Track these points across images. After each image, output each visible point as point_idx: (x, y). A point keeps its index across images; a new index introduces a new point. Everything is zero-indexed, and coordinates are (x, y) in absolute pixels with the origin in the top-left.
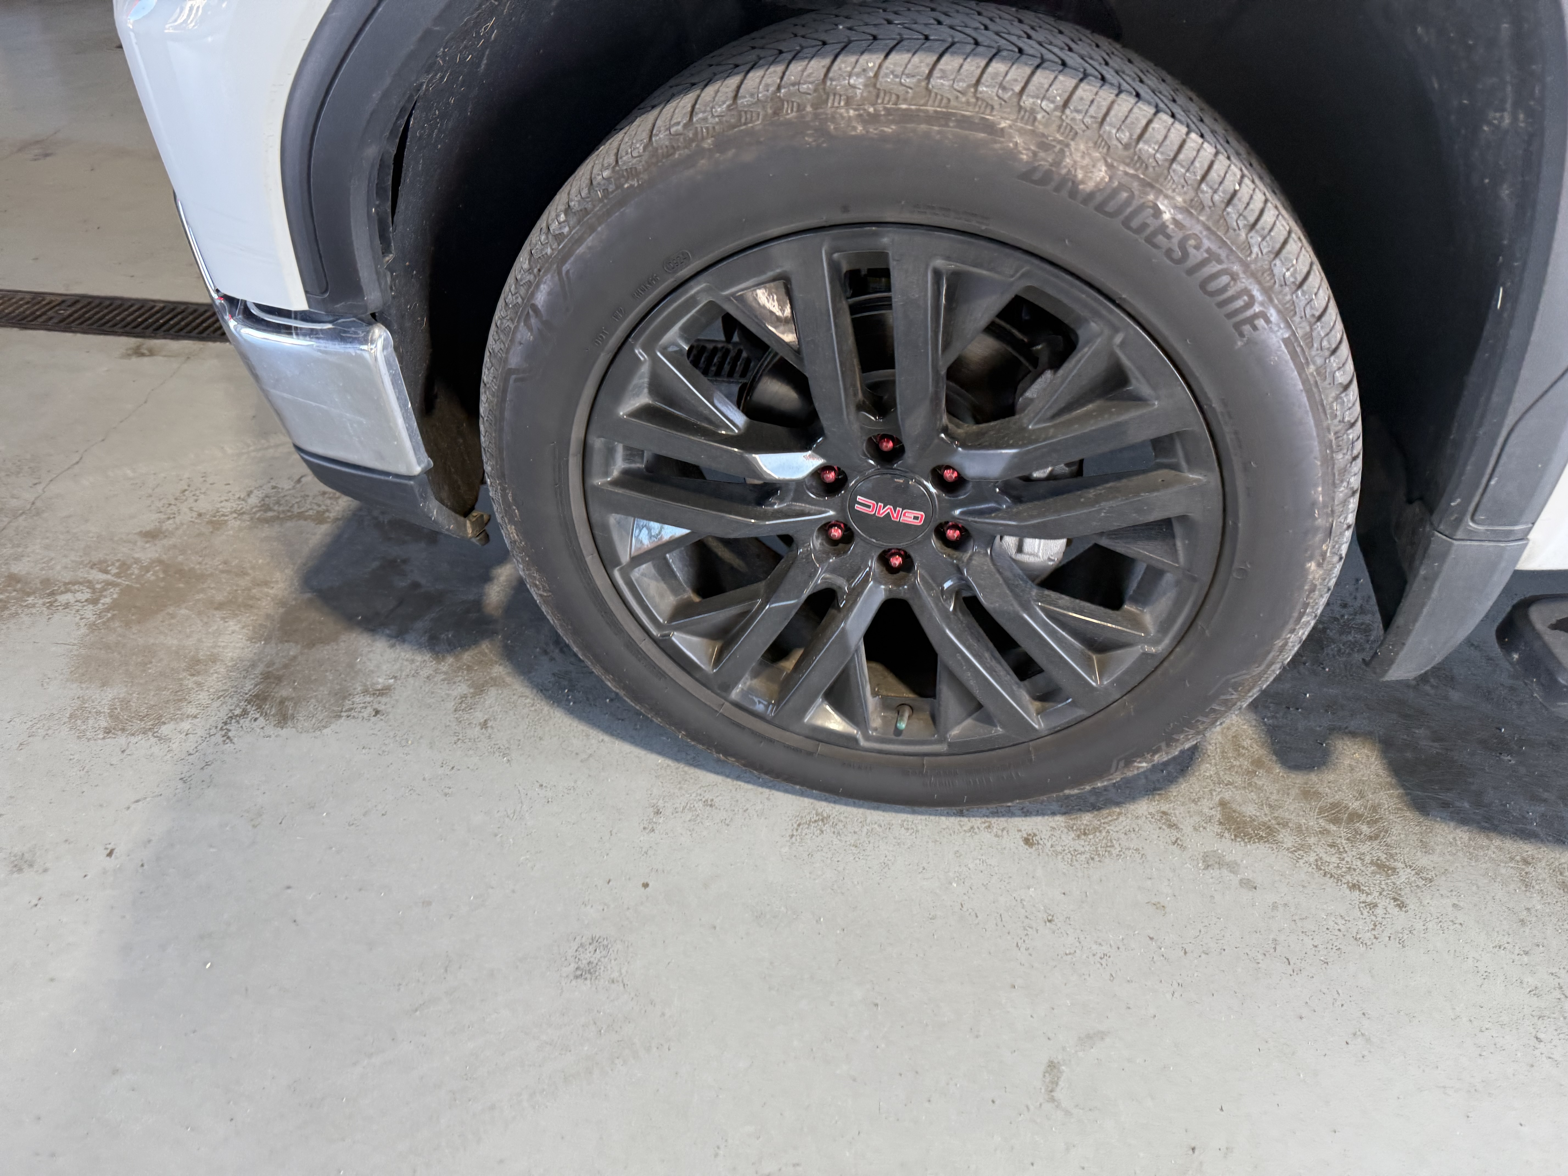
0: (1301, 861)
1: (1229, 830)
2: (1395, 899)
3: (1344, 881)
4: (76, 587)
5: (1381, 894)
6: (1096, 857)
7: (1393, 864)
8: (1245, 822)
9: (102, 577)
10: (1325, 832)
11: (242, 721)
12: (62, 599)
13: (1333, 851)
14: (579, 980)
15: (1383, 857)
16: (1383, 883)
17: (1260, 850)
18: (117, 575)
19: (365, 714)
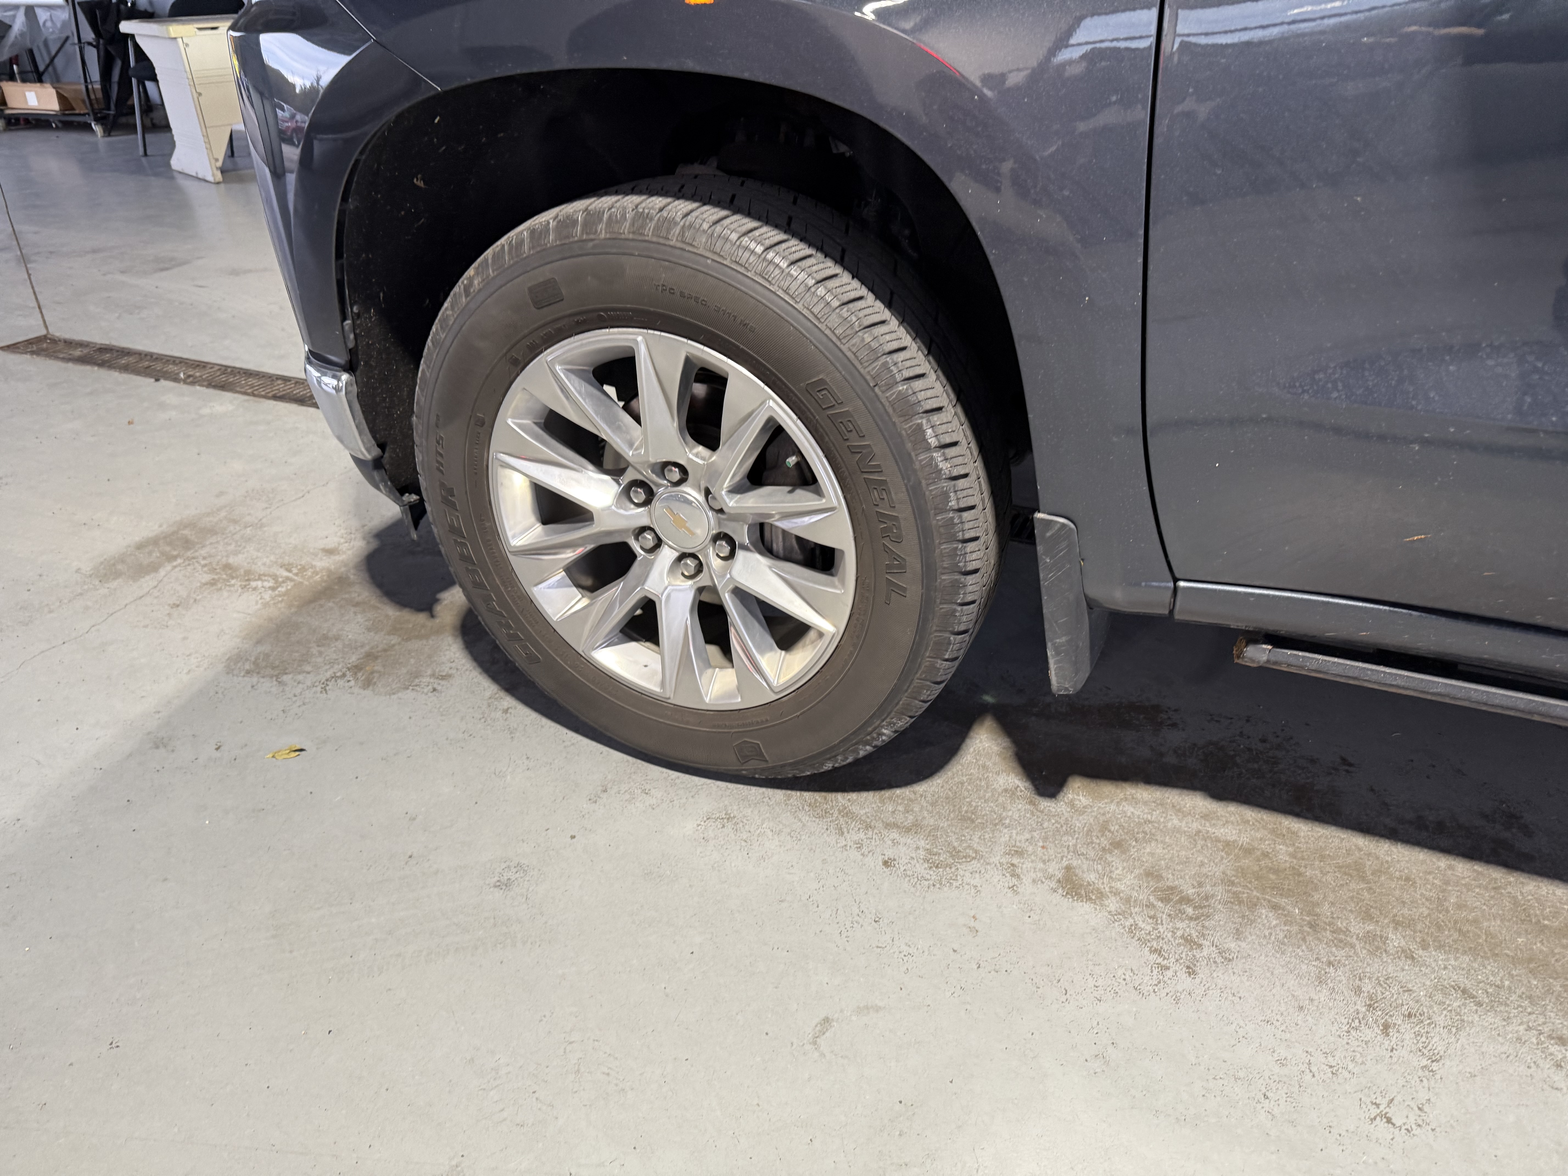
0: (1117, 924)
1: (1063, 888)
2: (1188, 967)
3: (1148, 944)
4: (266, 578)
5: (1177, 960)
6: (938, 886)
7: (1201, 941)
8: (1081, 885)
9: (286, 574)
10: (1150, 906)
11: (339, 681)
12: (254, 584)
13: (1150, 921)
14: (496, 889)
15: (1194, 934)
16: (1184, 953)
17: (1085, 908)
18: (296, 574)
19: (425, 690)
